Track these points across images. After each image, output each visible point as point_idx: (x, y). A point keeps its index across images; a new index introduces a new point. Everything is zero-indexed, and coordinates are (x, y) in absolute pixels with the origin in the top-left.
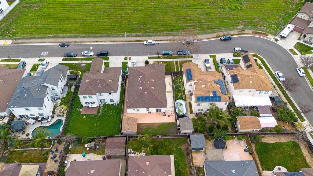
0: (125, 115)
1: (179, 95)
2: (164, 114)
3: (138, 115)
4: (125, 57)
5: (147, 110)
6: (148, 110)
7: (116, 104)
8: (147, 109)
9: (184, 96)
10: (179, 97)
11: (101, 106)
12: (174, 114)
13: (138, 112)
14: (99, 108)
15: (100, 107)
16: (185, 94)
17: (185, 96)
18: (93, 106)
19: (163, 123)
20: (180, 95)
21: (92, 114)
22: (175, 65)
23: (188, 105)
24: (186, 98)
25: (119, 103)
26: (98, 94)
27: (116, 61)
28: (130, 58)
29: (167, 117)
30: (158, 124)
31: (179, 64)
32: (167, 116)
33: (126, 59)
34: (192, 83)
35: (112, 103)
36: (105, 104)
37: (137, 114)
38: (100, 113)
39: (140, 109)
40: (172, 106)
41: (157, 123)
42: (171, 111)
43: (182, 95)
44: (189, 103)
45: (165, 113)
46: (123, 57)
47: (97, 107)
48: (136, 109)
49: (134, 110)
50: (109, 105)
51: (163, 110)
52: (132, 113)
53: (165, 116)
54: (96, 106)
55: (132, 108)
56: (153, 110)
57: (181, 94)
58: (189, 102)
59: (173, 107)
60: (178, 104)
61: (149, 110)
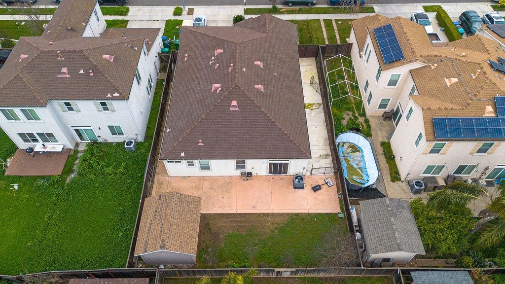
0: (159, 181)
1: (344, 119)
2: (298, 182)
3: (207, 185)
4: (176, 9)
5: (238, 167)
6: (240, 165)
7: (130, 143)
8: (237, 162)
9: (361, 120)
10: (344, 123)
11: (82, 148)
12: (332, 182)
13: (205, 173)
14: (69, 156)
15: (76, 152)
16: (363, 114)
17: (367, 121)
18: (51, 147)
19: (297, 215)
20: (347, 118)
21: (43, 177)
22: (324, 29)
23: (380, 150)
24: (369, 127)
25: (141, 139)
26: (58, 104)
27: (147, 18)
28: (191, 12)
29: (307, 192)
30: (277, 219)
31: (335, 28)
32: (308, 189)
33: (178, 12)
34: (402, 71)
35: (118, 139)
36: (95, 142)
37: (202, 179)
38: (73, 172)
39: (213, 163)
40: (323, 153)
41: (273, 214)
42: (322, 171)
43: (356, 118)
44: (383, 144)
45: (302, 179)
46: (171, 9)
47: (65, 151)
48: (196, 162)
49: (191, 164)
50: (106, 144)
51: (296, 166)
52: (184, 177)
53: (303, 188)
54: (60, 150)
55: (182, 158)
56: (259, 167)
57: (351, 113)
58: (381, 139)
59: (326, 156)
60: (346, 146)
61: (244, 167)
